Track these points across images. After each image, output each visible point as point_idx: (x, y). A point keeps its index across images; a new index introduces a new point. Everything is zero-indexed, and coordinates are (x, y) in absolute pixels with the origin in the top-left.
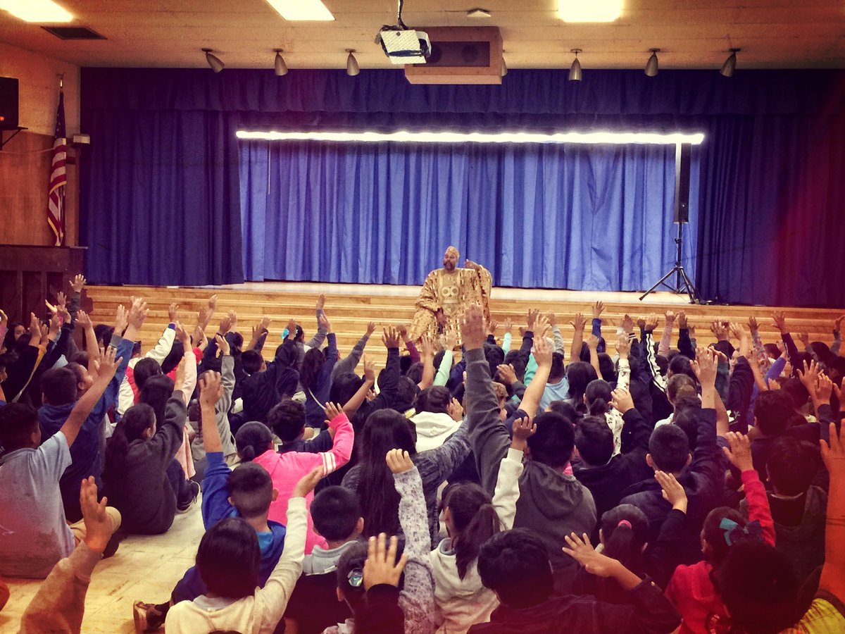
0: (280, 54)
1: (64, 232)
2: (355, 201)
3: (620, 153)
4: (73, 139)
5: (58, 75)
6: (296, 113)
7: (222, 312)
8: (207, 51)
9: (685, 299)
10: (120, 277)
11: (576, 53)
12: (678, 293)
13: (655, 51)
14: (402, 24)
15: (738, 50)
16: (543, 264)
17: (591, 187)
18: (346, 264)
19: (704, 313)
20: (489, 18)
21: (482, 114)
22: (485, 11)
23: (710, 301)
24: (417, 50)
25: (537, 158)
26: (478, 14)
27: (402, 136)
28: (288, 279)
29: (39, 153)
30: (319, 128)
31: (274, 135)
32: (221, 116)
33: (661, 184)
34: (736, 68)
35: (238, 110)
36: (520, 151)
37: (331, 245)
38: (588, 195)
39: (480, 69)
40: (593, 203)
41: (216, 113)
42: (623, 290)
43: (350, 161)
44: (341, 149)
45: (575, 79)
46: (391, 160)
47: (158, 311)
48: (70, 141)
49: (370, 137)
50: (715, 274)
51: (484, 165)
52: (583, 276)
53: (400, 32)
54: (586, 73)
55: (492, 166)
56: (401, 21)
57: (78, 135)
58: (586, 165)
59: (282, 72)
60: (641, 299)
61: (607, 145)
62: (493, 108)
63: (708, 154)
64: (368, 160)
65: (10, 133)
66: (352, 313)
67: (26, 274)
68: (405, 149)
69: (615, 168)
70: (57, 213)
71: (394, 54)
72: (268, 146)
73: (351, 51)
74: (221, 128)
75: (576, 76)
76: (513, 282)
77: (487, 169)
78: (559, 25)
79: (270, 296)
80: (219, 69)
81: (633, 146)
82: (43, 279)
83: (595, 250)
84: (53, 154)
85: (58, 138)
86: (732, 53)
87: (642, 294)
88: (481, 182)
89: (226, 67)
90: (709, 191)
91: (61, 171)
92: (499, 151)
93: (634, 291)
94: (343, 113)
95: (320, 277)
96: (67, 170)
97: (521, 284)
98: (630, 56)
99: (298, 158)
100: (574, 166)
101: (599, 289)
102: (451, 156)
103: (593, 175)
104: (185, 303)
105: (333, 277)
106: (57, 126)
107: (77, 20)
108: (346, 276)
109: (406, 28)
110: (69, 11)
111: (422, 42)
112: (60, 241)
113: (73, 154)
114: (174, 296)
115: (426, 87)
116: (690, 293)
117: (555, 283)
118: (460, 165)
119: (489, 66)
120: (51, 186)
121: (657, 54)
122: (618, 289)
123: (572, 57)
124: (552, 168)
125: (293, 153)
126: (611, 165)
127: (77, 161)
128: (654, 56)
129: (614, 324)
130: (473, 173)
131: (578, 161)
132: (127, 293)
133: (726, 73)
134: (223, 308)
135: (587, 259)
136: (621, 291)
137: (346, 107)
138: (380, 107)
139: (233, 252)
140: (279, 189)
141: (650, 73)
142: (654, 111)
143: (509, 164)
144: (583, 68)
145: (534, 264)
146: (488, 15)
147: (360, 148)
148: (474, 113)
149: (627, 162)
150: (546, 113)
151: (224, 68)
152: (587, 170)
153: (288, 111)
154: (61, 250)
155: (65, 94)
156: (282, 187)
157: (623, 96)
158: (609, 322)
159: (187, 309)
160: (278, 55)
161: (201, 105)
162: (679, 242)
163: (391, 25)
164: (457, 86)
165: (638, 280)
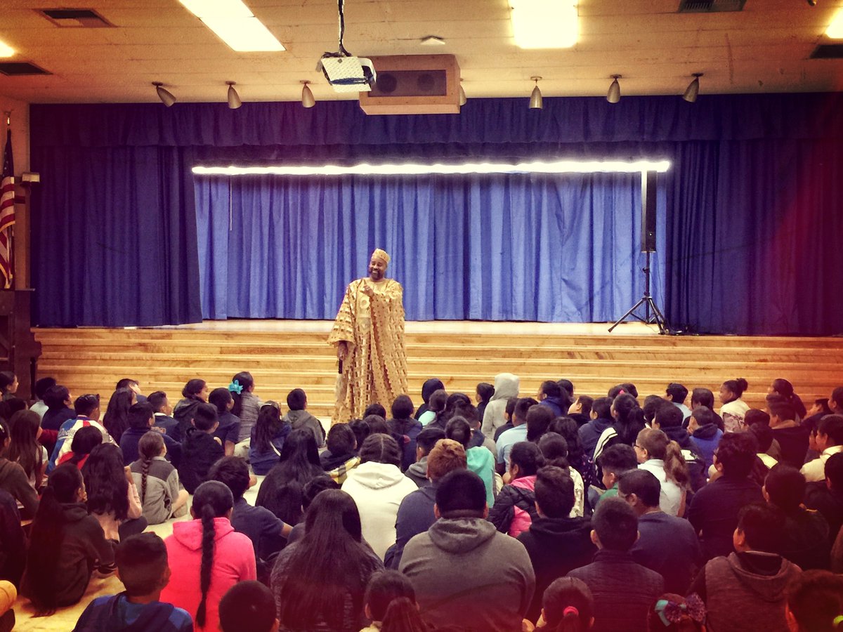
0: (232, 86)
1: (13, 273)
3: (588, 182)
4: (21, 178)
5: (5, 112)
6: (253, 147)
7: (179, 352)
8: (157, 85)
9: (655, 329)
10: (71, 318)
11: (536, 80)
12: (648, 323)
13: (616, 77)
14: (343, 50)
15: (701, 75)
16: (512, 296)
17: (559, 217)
18: (312, 300)
19: (674, 345)
20: (443, 45)
21: (444, 144)
22: (440, 39)
23: (679, 332)
24: (360, 77)
25: (504, 188)
26: (432, 42)
27: (364, 169)
28: (252, 316)
30: (278, 162)
31: (233, 170)
32: (175, 151)
33: (630, 214)
34: (699, 93)
35: (193, 145)
36: (486, 182)
37: (296, 280)
38: (557, 226)
39: (436, 98)
40: (562, 236)
41: (170, 149)
42: (594, 321)
43: (313, 195)
44: (304, 183)
45: (536, 107)
46: (355, 193)
47: (112, 354)
48: (18, 180)
49: (331, 170)
50: (685, 304)
51: (451, 196)
52: (553, 308)
53: (342, 59)
54: (546, 100)
55: (458, 197)
56: (342, 47)
57: (28, 173)
58: (553, 195)
59: (235, 105)
60: (610, 330)
61: (573, 174)
62: (454, 138)
63: (674, 183)
64: (331, 195)
66: (312, 352)
68: (370, 182)
69: (583, 197)
70: (6, 254)
71: (336, 82)
72: (229, 181)
73: (306, 83)
74: (176, 165)
75: (536, 104)
76: (483, 315)
77: (453, 201)
78: (515, 52)
79: (228, 335)
80: (170, 103)
81: (600, 175)
83: (564, 280)
84: (1, 194)
85: (5, 177)
86: (695, 78)
87: (612, 325)
88: (448, 210)
89: (178, 101)
90: (676, 220)
91: (10, 211)
92: (465, 183)
93: (606, 322)
94: (300, 146)
95: (285, 313)
96: (16, 210)
97: (491, 317)
98: (591, 83)
99: (260, 195)
100: (541, 196)
101: (569, 321)
102: (416, 187)
103: (560, 205)
104: (140, 345)
105: (298, 314)
106: (5, 164)
107: (19, 54)
108: (311, 312)
109: (348, 55)
110: (11, 46)
111: (366, 69)
112: (9, 281)
113: (23, 193)
114: (129, 337)
115: (385, 118)
116: (659, 323)
117: (525, 316)
118: (425, 197)
119: (444, 94)
121: (619, 80)
122: (589, 320)
123: (532, 85)
124: (519, 198)
125: (255, 188)
126: (579, 194)
127: (28, 200)
128: (616, 82)
129: (582, 358)
130: (439, 204)
131: (545, 193)
132: (80, 335)
133: (689, 98)
134: (180, 349)
135: (557, 290)
136: (591, 321)
137: (304, 140)
138: (338, 139)
139: (190, 291)
140: (241, 225)
141: (612, 100)
142: (619, 137)
143: (475, 195)
144: (543, 96)
145: (503, 294)
146: (442, 43)
147: (324, 183)
148: (435, 144)
149: (595, 190)
150: (508, 143)
151: (176, 102)
152: (554, 202)
153: (244, 144)
154: (10, 292)
155: (13, 132)
156: (245, 223)
157: (586, 123)
158: (577, 355)
159: (142, 351)
160: (231, 88)
161: (154, 140)
162: (647, 271)
163: (332, 52)
164: (416, 116)
165: (608, 311)
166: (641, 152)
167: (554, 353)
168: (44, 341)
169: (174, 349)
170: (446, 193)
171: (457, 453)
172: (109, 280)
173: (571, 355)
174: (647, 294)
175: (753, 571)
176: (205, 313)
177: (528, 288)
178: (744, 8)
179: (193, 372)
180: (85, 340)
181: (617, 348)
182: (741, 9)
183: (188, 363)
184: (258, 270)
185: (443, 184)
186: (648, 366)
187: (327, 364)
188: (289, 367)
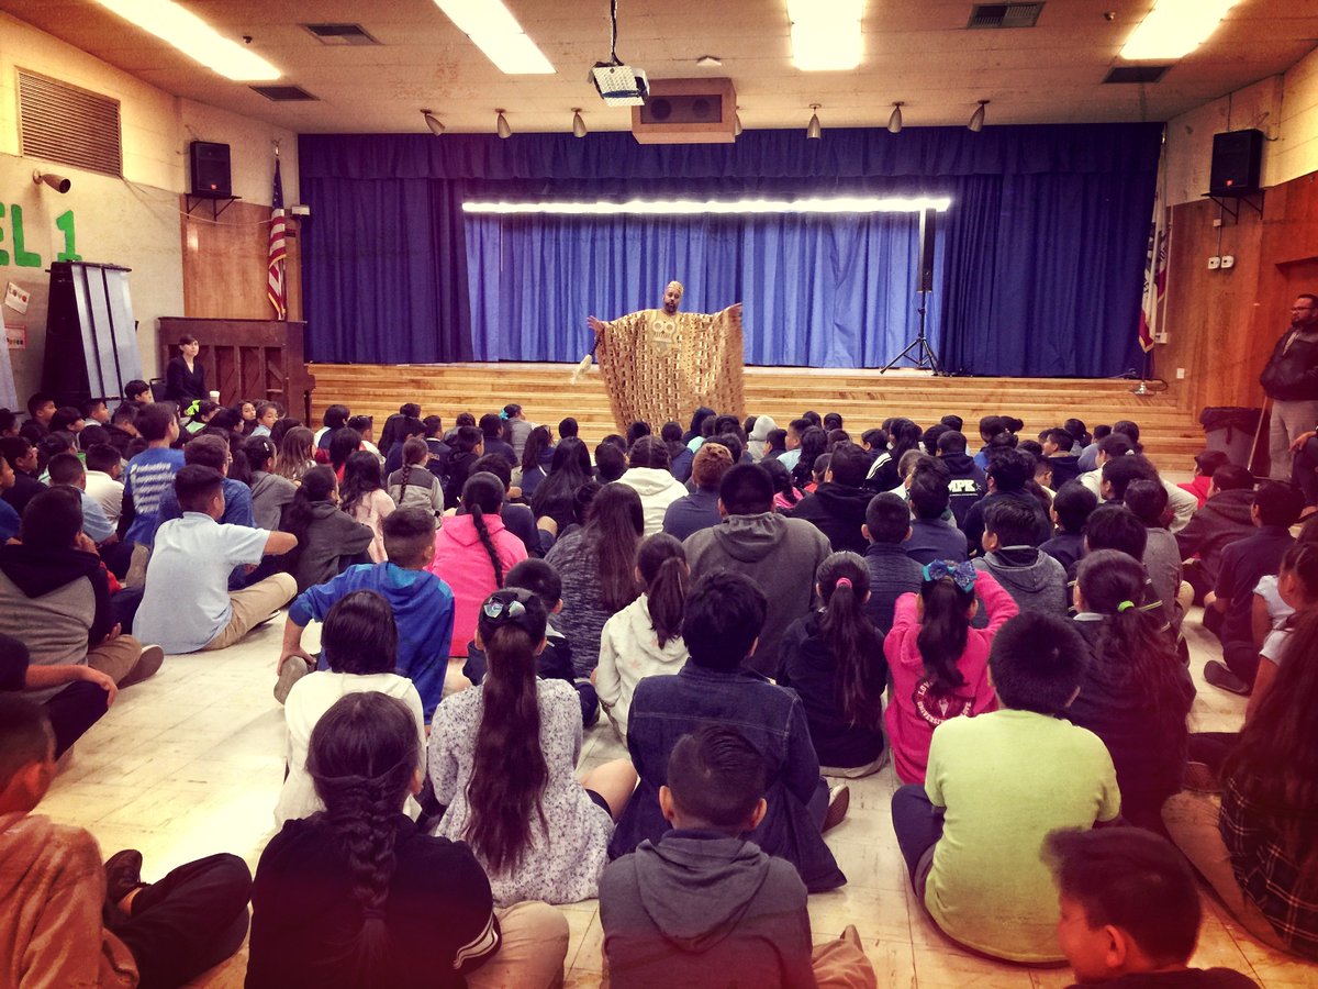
0: (502, 114)
1: (285, 307)
2: (590, 283)
3: (865, 223)
4: (291, 210)
5: (273, 142)
6: (525, 180)
7: (451, 389)
8: (426, 112)
9: (930, 373)
10: (344, 355)
11: (815, 108)
12: (922, 368)
13: (898, 105)
14: (616, 60)
15: (987, 102)
16: (784, 340)
17: (835, 260)
18: (582, 341)
19: (947, 386)
20: (721, 67)
21: (718, 178)
22: (716, 59)
23: (953, 373)
24: (633, 89)
25: (778, 231)
26: (708, 62)
27: (637, 206)
28: (524, 360)
29: (256, 226)
30: (550, 198)
31: (504, 207)
32: (445, 183)
33: (906, 257)
34: (985, 123)
35: (463, 178)
36: (761, 223)
37: (567, 325)
38: (831, 269)
39: (712, 125)
40: (836, 276)
41: (440, 181)
42: (866, 366)
43: (585, 236)
44: (576, 222)
45: (814, 138)
46: (627, 235)
47: (385, 389)
48: (288, 212)
49: (604, 207)
50: (960, 346)
51: (724, 240)
52: (825, 353)
53: (615, 68)
54: (825, 132)
55: (732, 237)
56: (615, 55)
57: (298, 206)
58: (829, 237)
59: (505, 135)
60: (880, 374)
61: (849, 214)
62: (729, 171)
63: (954, 223)
64: (603, 236)
65: (225, 202)
66: (583, 390)
67: (244, 350)
68: (642, 222)
69: (858, 239)
70: (277, 287)
71: (608, 95)
72: (499, 220)
73: (578, 110)
74: (446, 199)
75: (814, 134)
76: (755, 361)
77: (726, 245)
78: (796, 75)
80: (440, 132)
81: (877, 215)
82: (261, 355)
83: (838, 325)
84: (271, 226)
85: (275, 208)
86: (981, 105)
87: (883, 370)
88: (721, 256)
89: (447, 130)
90: (955, 256)
91: (280, 243)
92: (738, 224)
93: (877, 367)
94: (573, 180)
95: (556, 357)
96: (286, 243)
97: (762, 360)
98: (869, 111)
99: (531, 235)
100: (816, 238)
101: (841, 366)
102: (689, 229)
103: (835, 247)
104: (413, 381)
105: (568, 357)
106: (275, 196)
107: (286, 77)
109: (620, 64)
110: (276, 67)
111: (639, 81)
112: (282, 314)
113: (293, 225)
114: (401, 374)
115: (658, 148)
116: (934, 368)
117: (796, 361)
118: (698, 240)
119: (721, 121)
120: (270, 259)
121: (900, 108)
122: (861, 366)
123: (810, 114)
124: (794, 240)
125: (526, 228)
126: (854, 237)
127: (298, 233)
128: (898, 110)
129: (854, 398)
130: (711, 247)
131: (820, 233)
132: (354, 371)
133: (975, 127)
134: (452, 386)
135: (829, 336)
136: (863, 367)
137: (576, 173)
138: (611, 173)
139: (462, 328)
140: (512, 268)
141: (894, 129)
142: (899, 172)
143: (749, 237)
144: (822, 126)
145: (775, 342)
146: (719, 64)
147: (596, 222)
148: (709, 177)
149: (871, 233)
150: (784, 177)
151: (445, 132)
152: (829, 242)
153: (516, 178)
154: (283, 324)
155: (281, 162)
156: (516, 265)
157: (866, 156)
158: (849, 396)
159: (414, 387)
160: (500, 116)
161: (425, 173)
162: (922, 312)
163: (605, 61)
164: (692, 146)
165: (881, 355)
166: (921, 188)
167: (825, 394)
168: (318, 376)
169: (446, 386)
170: (719, 235)
171: (720, 456)
172: (380, 320)
173: (842, 395)
174: (921, 335)
175: (1008, 564)
176: (477, 356)
177: (800, 338)
178: (1038, 23)
179: (464, 407)
180: (359, 376)
181: (889, 388)
182: (1033, 25)
183: (460, 400)
184: (529, 317)
185: (718, 225)
186: (920, 407)
187: (598, 403)
188: (560, 405)
